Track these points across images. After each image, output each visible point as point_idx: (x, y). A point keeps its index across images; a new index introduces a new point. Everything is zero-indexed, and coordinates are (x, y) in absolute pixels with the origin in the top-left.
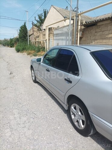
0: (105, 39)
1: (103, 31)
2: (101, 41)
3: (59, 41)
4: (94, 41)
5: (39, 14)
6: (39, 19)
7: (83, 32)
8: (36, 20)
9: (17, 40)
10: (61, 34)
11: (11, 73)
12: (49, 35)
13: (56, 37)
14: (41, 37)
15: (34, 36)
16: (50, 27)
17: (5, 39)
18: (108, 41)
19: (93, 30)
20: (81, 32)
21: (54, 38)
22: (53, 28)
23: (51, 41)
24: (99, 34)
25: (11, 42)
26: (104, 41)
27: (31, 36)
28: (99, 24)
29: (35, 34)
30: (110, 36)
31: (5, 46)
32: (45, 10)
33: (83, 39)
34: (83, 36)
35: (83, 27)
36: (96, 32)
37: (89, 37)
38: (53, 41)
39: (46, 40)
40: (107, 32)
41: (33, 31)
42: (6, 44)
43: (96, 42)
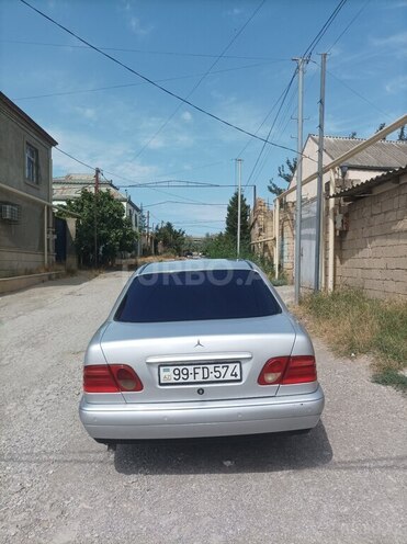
0: (391, 234)
1: (385, 213)
2: (383, 241)
3: (303, 241)
4: (370, 243)
7: (346, 215)
8: (283, 175)
10: (308, 222)
12: (283, 224)
14: (268, 228)
17: (207, 235)
18: (395, 242)
19: (366, 209)
20: (340, 218)
22: (290, 205)
23: (286, 241)
24: (377, 220)
26: (390, 242)
28: (377, 191)
30: (401, 226)
33: (350, 235)
34: (347, 228)
35: (342, 201)
36: (372, 215)
37: (360, 230)
38: (290, 240)
39: (275, 239)
40: (392, 216)
43: (374, 243)
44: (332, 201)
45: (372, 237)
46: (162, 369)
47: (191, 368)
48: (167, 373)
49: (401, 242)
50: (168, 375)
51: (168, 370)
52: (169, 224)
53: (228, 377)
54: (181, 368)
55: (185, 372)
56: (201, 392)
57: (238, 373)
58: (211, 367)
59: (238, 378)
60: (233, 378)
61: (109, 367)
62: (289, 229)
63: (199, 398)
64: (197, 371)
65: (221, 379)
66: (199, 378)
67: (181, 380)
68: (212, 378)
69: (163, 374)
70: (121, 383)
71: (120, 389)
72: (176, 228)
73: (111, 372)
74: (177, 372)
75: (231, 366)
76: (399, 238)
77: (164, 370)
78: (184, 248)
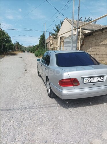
0: (98, 45)
1: (97, 40)
2: (96, 47)
3: (67, 47)
4: (91, 48)
5: (56, 25)
6: (56, 29)
7: (83, 40)
8: (54, 30)
9: (38, 47)
10: (69, 42)
11: (25, 71)
12: (60, 43)
13: (66, 44)
14: (55, 44)
15: (50, 44)
16: (61, 36)
17: (29, 46)
18: (100, 47)
19: (90, 39)
20: (82, 41)
21: (64, 45)
22: (63, 37)
23: (61, 47)
24: (94, 42)
25: (34, 49)
26: (98, 47)
27: (48, 44)
28: (94, 34)
29: (51, 41)
30: (102, 43)
31: (29, 52)
32: (62, 21)
33: (84, 46)
34: (84, 44)
35: (83, 37)
36: (92, 40)
37: (88, 44)
38: (63, 47)
39: (58, 47)
40: (99, 41)
41: (50, 39)
42: (29, 51)
43: (92, 48)
44: (80, 36)
45: (92, 46)
46: (84, 79)
47: (92, 78)
48: (86, 80)
49: (102, 47)
50: (86, 81)
51: (86, 79)
52: (18, 42)
53: (101, 80)
54: (89, 78)
55: (90, 79)
56: (94, 85)
57: (103, 79)
58: (97, 78)
59: (103, 80)
60: (102, 81)
61: (70, 79)
62: (63, 44)
63: (94, 86)
64: (93, 79)
65: (99, 81)
66: (94, 81)
67: (90, 82)
68: (97, 81)
69: (85, 80)
70: (74, 83)
71: (73, 85)
72: (20, 44)
73: (71, 80)
74: (88, 80)
75: (102, 77)
76: (101, 46)
77: (85, 79)
78: (22, 49)
